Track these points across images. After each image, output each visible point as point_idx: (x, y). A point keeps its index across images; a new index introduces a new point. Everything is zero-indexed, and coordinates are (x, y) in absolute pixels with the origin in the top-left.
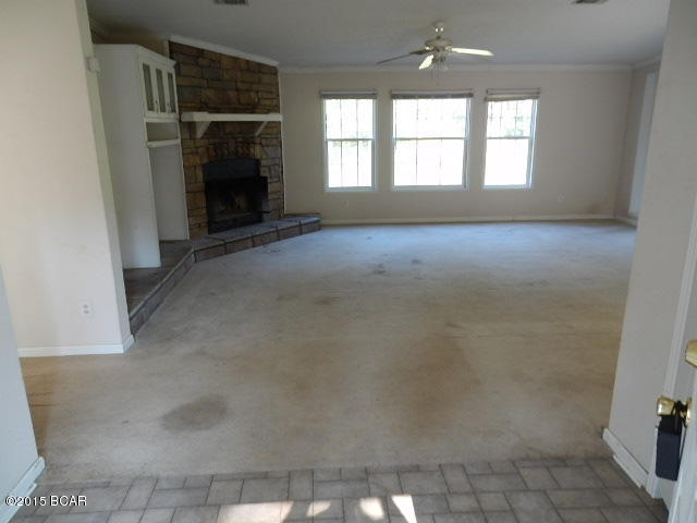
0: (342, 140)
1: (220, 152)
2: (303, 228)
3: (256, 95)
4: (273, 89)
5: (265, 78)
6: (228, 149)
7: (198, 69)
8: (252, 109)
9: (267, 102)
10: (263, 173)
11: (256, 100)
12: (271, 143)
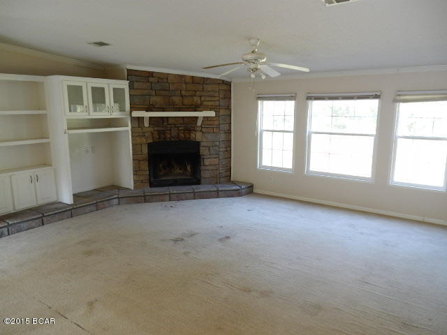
0: (272, 131)
1: (163, 136)
2: (220, 193)
3: (199, 98)
4: (217, 94)
5: (209, 88)
6: (170, 134)
7: (149, 84)
8: (195, 108)
9: (209, 103)
10: (203, 151)
11: (199, 102)
12: (212, 131)
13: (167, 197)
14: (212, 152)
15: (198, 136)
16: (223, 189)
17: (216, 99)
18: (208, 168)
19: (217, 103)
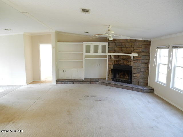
1: (118, 62)
2: (133, 89)
3: (133, 48)
4: (141, 46)
5: (137, 44)
6: (121, 62)
7: (114, 43)
8: (131, 52)
9: (137, 50)
10: (133, 70)
11: (133, 50)
12: (137, 62)
13: (113, 85)
14: (137, 71)
15: (132, 64)
16: (135, 87)
17: (140, 48)
18: (135, 78)
19: (141, 50)
